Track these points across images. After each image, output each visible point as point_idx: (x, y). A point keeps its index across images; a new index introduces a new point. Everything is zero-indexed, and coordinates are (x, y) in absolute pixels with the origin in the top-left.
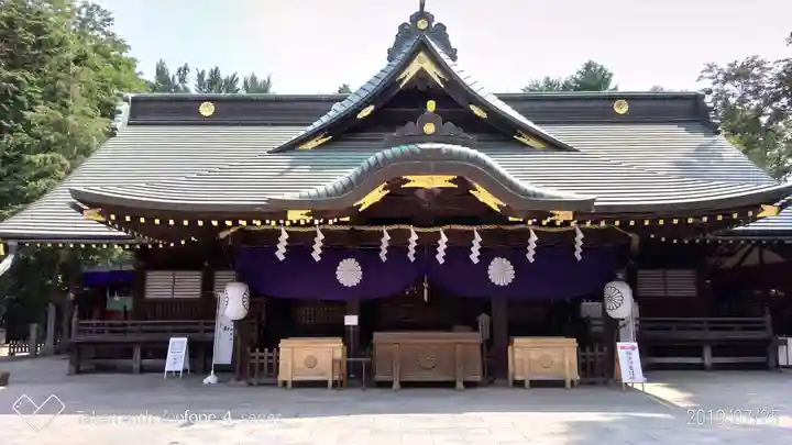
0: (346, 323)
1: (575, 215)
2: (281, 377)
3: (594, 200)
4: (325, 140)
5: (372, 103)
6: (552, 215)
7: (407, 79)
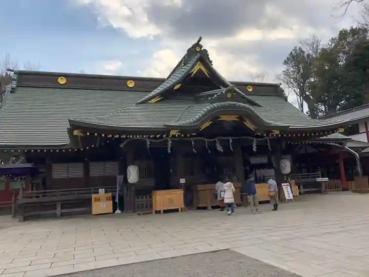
0: (181, 182)
1: (280, 132)
2: (154, 209)
3: (289, 126)
4: (160, 99)
5: (180, 83)
6: (273, 132)
7: (194, 73)
